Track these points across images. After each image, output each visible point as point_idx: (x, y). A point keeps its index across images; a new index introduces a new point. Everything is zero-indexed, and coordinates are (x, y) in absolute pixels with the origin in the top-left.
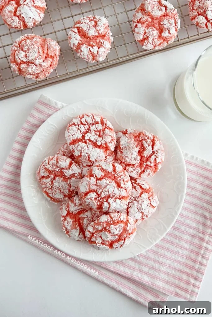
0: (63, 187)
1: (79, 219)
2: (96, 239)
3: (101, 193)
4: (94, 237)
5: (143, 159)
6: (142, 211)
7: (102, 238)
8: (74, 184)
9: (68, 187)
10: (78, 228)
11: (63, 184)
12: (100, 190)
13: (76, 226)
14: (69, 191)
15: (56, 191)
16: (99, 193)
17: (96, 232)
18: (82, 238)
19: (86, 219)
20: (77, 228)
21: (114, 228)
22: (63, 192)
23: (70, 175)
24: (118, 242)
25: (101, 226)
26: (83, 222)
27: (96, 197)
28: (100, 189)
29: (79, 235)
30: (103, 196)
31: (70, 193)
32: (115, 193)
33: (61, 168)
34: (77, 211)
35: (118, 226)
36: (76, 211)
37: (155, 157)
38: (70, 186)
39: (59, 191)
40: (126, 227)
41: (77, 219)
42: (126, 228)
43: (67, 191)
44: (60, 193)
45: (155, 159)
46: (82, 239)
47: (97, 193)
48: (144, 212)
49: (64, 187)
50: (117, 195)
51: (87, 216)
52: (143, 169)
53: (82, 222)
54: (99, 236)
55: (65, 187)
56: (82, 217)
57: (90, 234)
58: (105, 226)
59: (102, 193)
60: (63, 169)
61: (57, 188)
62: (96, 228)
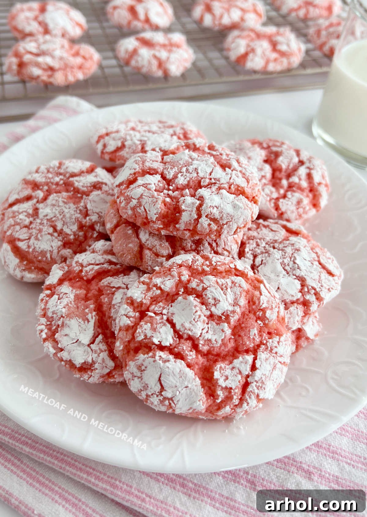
0: (64, 216)
1: (100, 292)
2: (154, 330)
3: (175, 177)
4: (146, 323)
5: (277, 174)
6: (298, 272)
7: (173, 325)
8: (96, 208)
9: (79, 215)
10: (92, 317)
11: (64, 209)
12: (174, 170)
13: (87, 311)
14: (81, 227)
15: (40, 231)
16: (170, 176)
17: (155, 300)
18: (102, 351)
19: (121, 290)
20: (89, 316)
21: (217, 283)
22: (62, 230)
23: (89, 185)
24: (231, 363)
25: (173, 276)
26: (110, 303)
27: (161, 185)
28: (171, 168)
29: (93, 343)
30: (181, 181)
31: (81, 234)
32: (218, 176)
33: (68, 175)
34: (97, 267)
35: (229, 281)
36: (91, 267)
37: (308, 171)
38: (86, 214)
39: (51, 230)
40: (257, 293)
41: (94, 291)
42: (255, 299)
43: (75, 228)
44: (52, 235)
45: (309, 176)
46: (101, 355)
47: (163, 177)
48: (305, 277)
49: (68, 215)
50: (222, 181)
51: (125, 286)
52: (282, 191)
53: (106, 300)
54: (165, 317)
55: (71, 218)
56: (109, 286)
57: (132, 314)
58: (185, 278)
59: (179, 175)
60: (73, 175)
61: (48, 220)
62: (155, 286)
